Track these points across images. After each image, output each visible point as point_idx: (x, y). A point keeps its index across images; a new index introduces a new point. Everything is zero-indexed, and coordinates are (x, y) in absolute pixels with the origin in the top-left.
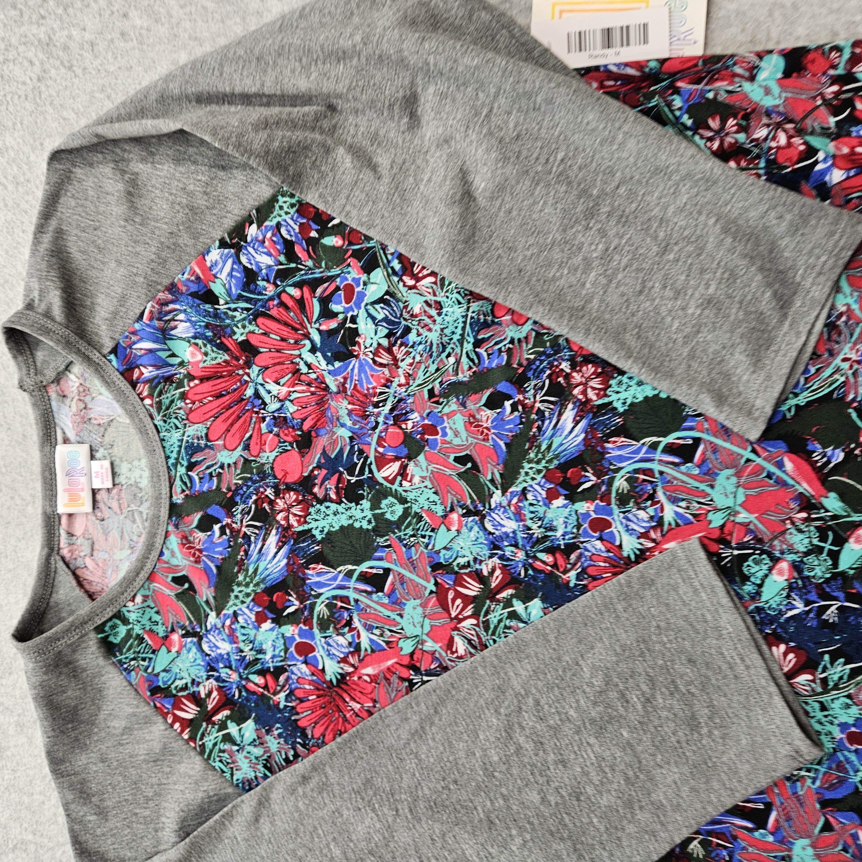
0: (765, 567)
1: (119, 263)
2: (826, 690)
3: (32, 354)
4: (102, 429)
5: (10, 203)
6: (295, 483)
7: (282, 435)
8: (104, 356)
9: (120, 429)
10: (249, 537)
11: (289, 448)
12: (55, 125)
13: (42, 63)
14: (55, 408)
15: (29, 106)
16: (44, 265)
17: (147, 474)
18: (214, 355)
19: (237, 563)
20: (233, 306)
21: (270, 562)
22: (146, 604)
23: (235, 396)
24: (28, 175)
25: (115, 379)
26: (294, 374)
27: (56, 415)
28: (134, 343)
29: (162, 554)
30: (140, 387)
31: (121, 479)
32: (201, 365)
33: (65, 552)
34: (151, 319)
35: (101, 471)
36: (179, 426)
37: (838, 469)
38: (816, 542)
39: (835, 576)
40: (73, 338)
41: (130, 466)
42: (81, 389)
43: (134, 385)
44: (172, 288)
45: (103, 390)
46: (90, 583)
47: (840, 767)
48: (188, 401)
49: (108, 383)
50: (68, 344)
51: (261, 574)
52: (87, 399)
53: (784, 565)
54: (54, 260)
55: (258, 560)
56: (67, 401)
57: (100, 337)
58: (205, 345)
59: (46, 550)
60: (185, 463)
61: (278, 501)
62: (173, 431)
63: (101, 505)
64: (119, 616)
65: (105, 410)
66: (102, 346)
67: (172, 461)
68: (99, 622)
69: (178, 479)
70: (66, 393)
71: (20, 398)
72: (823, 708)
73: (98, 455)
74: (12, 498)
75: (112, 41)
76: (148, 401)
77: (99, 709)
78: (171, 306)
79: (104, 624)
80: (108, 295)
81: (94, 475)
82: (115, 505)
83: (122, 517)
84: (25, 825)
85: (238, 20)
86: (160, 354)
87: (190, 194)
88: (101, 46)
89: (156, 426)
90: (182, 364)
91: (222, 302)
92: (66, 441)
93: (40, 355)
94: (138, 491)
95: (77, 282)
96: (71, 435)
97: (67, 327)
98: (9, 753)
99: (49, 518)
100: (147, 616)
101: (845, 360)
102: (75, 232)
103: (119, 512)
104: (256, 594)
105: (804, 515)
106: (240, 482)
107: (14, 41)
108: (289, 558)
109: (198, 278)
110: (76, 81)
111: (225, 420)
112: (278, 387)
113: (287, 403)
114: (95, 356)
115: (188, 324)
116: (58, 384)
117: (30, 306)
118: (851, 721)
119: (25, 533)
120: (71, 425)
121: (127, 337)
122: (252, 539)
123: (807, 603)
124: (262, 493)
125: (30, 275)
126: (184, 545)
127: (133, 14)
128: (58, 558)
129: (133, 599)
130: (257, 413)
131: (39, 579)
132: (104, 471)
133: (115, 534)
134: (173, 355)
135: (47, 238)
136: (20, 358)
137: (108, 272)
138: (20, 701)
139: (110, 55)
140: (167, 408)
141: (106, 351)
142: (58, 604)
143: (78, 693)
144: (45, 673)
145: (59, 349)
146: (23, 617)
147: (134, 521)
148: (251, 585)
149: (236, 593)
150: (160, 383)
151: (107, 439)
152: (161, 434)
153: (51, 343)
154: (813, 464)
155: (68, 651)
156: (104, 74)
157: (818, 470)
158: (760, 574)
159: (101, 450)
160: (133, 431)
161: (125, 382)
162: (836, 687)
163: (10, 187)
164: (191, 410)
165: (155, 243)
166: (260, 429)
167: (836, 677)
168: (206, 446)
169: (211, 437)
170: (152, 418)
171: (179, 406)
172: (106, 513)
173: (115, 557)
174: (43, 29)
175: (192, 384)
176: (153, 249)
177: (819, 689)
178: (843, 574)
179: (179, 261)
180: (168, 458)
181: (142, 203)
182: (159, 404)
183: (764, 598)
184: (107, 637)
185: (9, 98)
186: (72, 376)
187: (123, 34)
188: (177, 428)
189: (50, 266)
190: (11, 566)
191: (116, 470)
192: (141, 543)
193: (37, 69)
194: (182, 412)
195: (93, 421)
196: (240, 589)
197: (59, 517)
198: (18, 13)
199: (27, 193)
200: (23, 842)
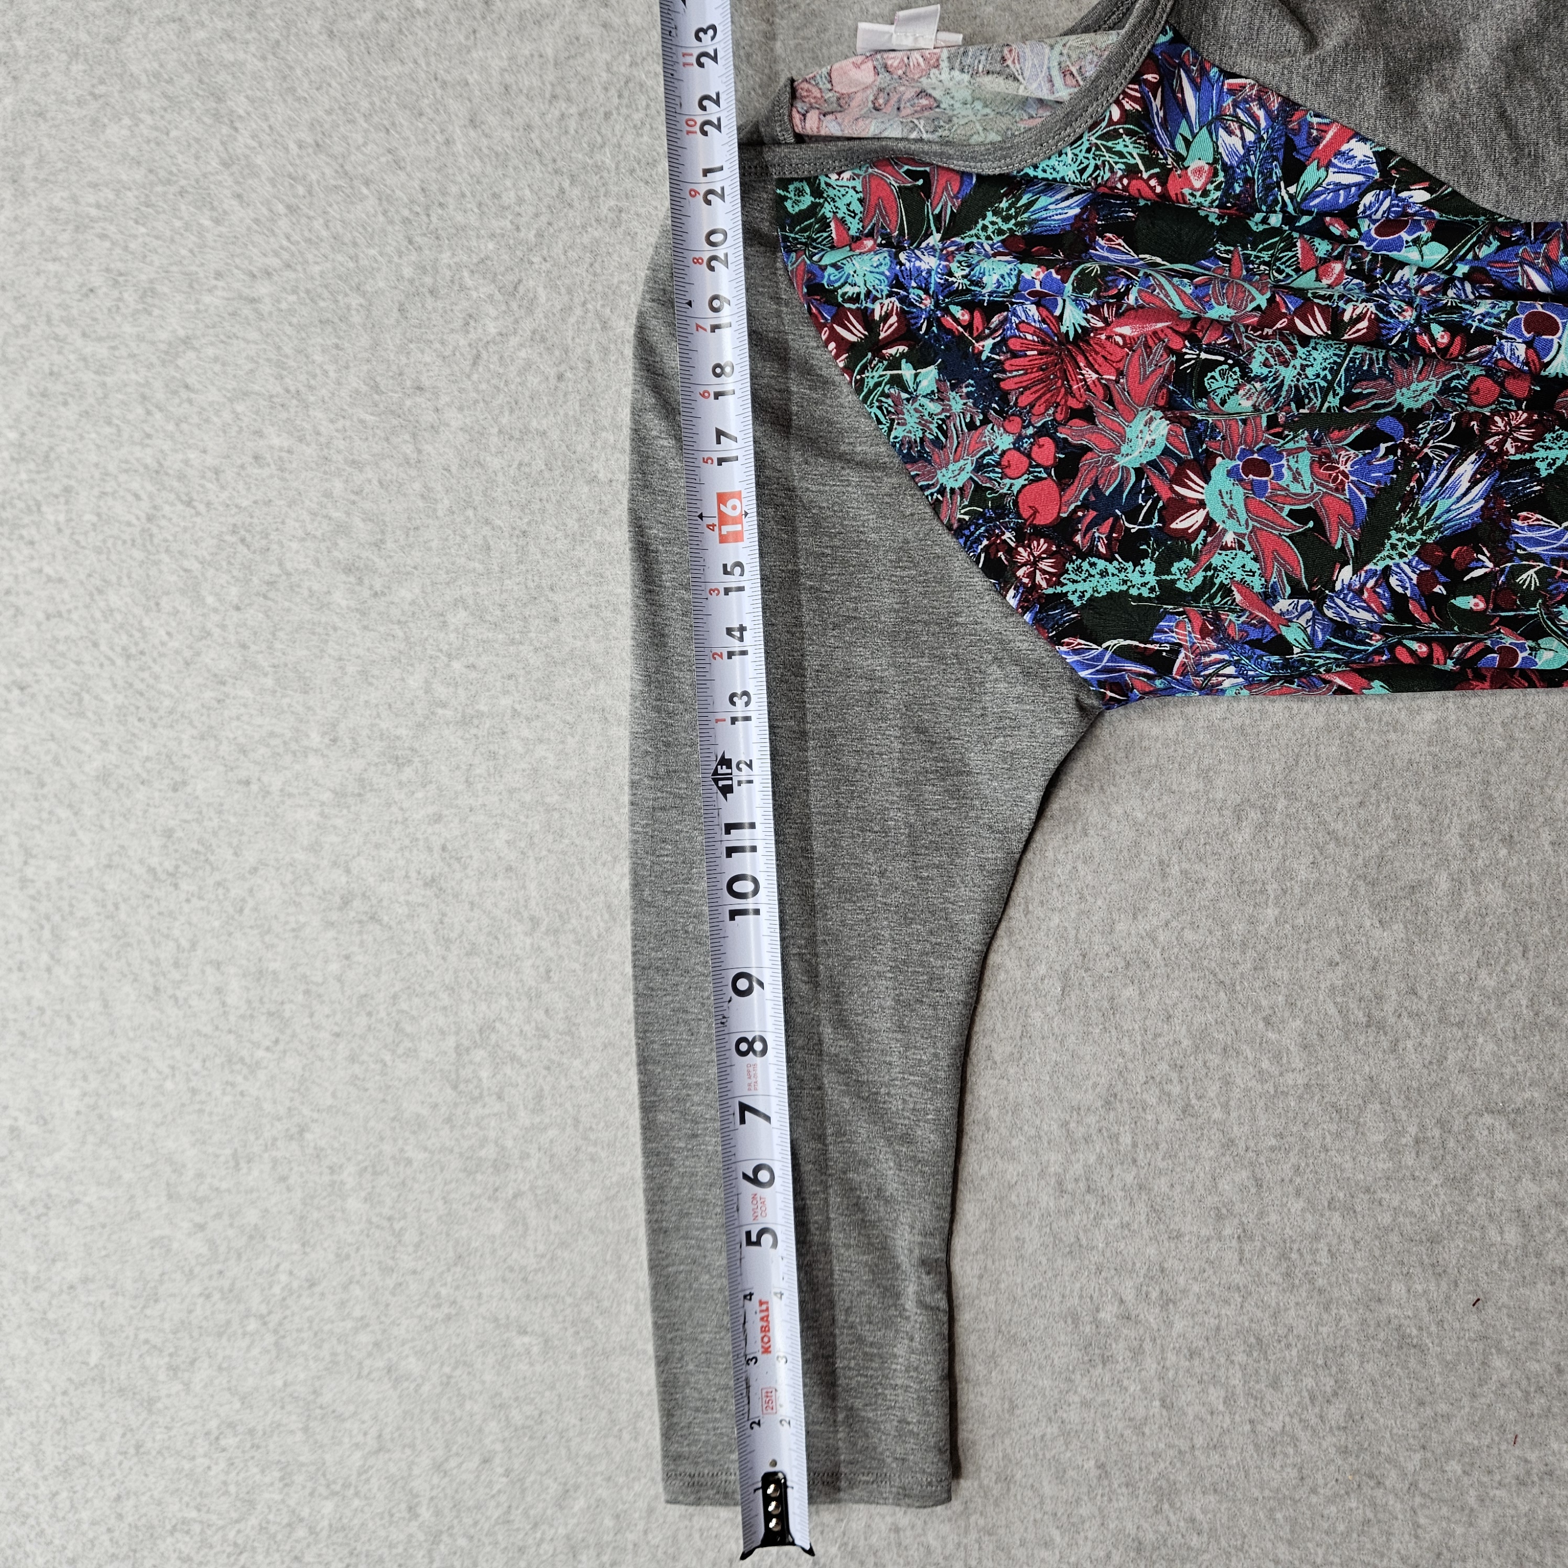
5: (120, 683)
12: (174, 578)
13: (151, 497)
15: (138, 555)
24: (142, 646)
74: (145, 1071)
75: (242, 467)
84: (186, 1499)
85: (407, 437)
88: (229, 475)
98: (159, 1405)
107: (112, 468)
110: (198, 520)
127: (270, 430)
138: (171, 1336)
139: (241, 486)
156: (234, 510)
163: (120, 662)
174: (149, 451)
185: (110, 542)
187: (256, 458)
190: (148, 1160)
193: (145, 504)
198: (113, 430)
199: (142, 669)
200: (184, 1521)
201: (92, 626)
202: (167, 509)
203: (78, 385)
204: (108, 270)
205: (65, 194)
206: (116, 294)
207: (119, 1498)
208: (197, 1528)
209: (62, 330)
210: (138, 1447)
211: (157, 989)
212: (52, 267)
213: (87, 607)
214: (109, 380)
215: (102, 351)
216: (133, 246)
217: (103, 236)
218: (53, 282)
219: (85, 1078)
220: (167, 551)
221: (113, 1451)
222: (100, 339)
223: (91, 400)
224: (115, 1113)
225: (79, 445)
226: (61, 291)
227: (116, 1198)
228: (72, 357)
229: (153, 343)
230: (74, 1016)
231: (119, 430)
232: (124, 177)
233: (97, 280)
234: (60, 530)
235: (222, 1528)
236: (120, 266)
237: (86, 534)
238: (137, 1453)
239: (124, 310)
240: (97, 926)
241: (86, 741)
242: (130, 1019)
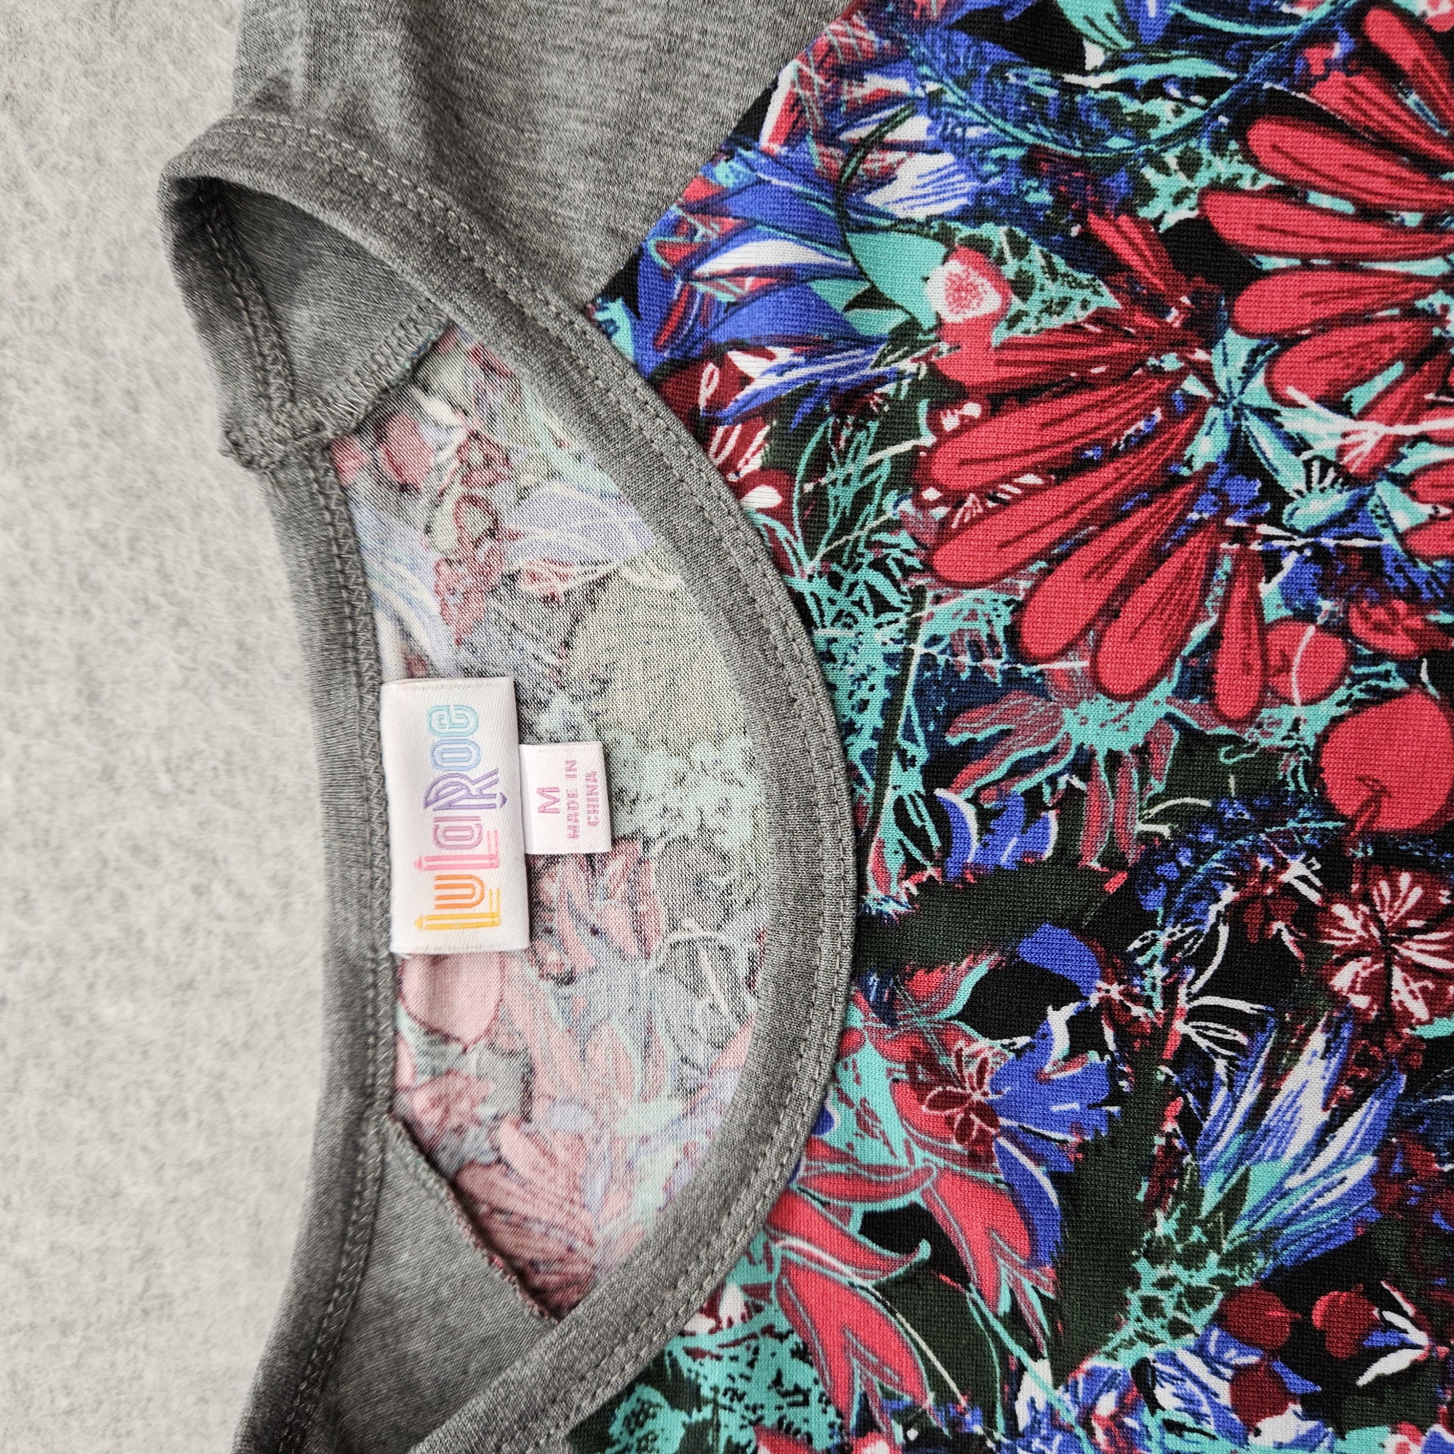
3: (274, 318)
4: (563, 618)
6: (1416, 835)
7: (1359, 627)
8: (584, 311)
9: (639, 615)
10: (1205, 1061)
11: (1399, 684)
14: (367, 539)
17: (753, 794)
18: (1055, 290)
19: (1148, 1167)
20: (1144, 73)
21: (1300, 1164)
22: (759, 1322)
23: (1141, 467)
25: (628, 406)
26: (1414, 363)
27: (372, 565)
28: (707, 252)
29: (822, 1120)
30: (728, 436)
31: (645, 819)
32: (999, 335)
33: (419, 1104)
34: (794, 136)
35: (565, 785)
36: (894, 598)
40: (461, 227)
41: (678, 764)
42: (476, 457)
43: (701, 429)
46: (521, 1224)
48: (931, 494)
50: (442, 253)
51: (1257, 1213)
52: (502, 496)
55: (1245, 1154)
56: (418, 508)
57: (561, 230)
58: (1020, 249)
59: (343, 1097)
60: (921, 753)
61: (1340, 910)
62: (866, 622)
63: (561, 921)
64: (659, 1373)
65: (577, 542)
66: (572, 267)
67: (862, 743)
68: (589, 1408)
69: (888, 816)
70: (410, 474)
71: (222, 498)
73: (545, 722)
74: (198, 891)
76: (764, 497)
78: (875, 83)
79: (606, 1412)
80: (592, 52)
81: (534, 801)
82: (616, 920)
83: (646, 970)
86: (823, 288)
89: (798, 599)
90: (910, 337)
91: (1094, 56)
92: (416, 665)
93: (306, 319)
94: (713, 864)
96: (435, 642)
97: (436, 179)
99: (356, 972)
100: (764, 1374)
103: (633, 950)
104: (1232, 1292)
106: (1164, 830)
108: (1384, 1152)
111: (1098, 570)
112: (1342, 423)
113: (1385, 490)
114: (548, 307)
115: (946, 159)
116: (381, 438)
119: (254, 1026)
120: (434, 606)
121: (676, 227)
122: (1220, 1067)
124: (1266, 876)
126: (919, 1089)
128: (393, 1128)
129: (711, 1309)
130: (1240, 536)
132: (580, 785)
133: (619, 1035)
134: (874, 298)
136: (228, 332)
140: (845, 526)
141: (588, 288)
142: (389, 1303)
146: (268, 1367)
147: (696, 987)
148: (1213, 1258)
149: (1146, 1290)
150: (818, 416)
151: (584, 658)
152: (820, 634)
153: (373, 244)
159: (560, 702)
160: (698, 622)
161: (668, 418)
164: (945, 532)
166: (1255, 604)
168: (1013, 679)
169: (1031, 641)
170: (782, 567)
171: (890, 513)
172: (584, 953)
173: (620, 1127)
175: (950, 422)
180: (847, 729)
182: (817, 506)
186: (434, 406)
188: (882, 605)
190: (200, 1151)
191: (623, 779)
192: (731, 1075)
194: (904, 539)
195: (525, 586)
196: (1161, 1271)
224: (108, 1012)
227: (102, 1252)
240: (77, 458)
242: (161, 736)
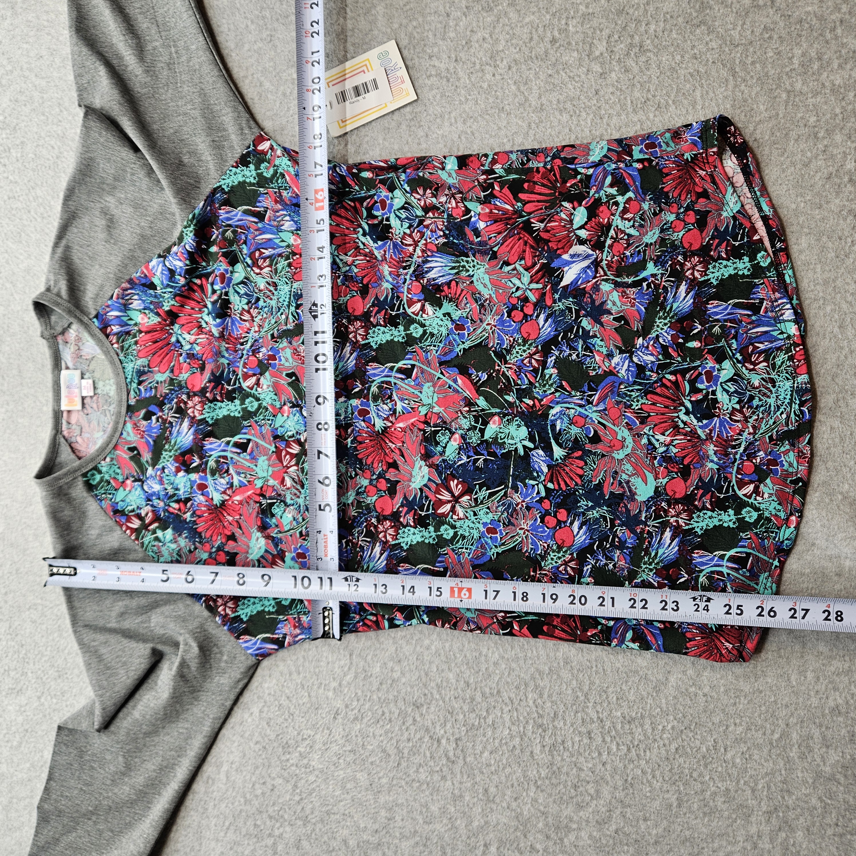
0: (447, 437)
1: (101, 266)
2: (477, 505)
3: (49, 318)
4: (88, 362)
5: (39, 229)
6: (198, 392)
7: (191, 363)
8: (91, 320)
9: (99, 362)
10: (172, 423)
11: (195, 371)
14: (61, 349)
16: (57, 266)
17: (114, 387)
18: (152, 318)
19: (165, 438)
20: (164, 291)
21: (184, 437)
22: (112, 463)
23: (165, 342)
24: (50, 213)
25: (97, 333)
26: (198, 328)
27: (61, 354)
28: (108, 312)
29: (122, 434)
30: (111, 337)
31: (99, 391)
32: (146, 324)
33: (65, 433)
34: (118, 298)
35: (87, 385)
37: (484, 384)
38: (473, 423)
39: (482, 442)
40: (73, 308)
41: (104, 383)
42: (77, 338)
43: (107, 336)
44: (131, 281)
45: (89, 339)
46: (79, 451)
47: (482, 547)
48: (138, 346)
49: (93, 335)
50: (70, 312)
51: (178, 444)
52: (80, 344)
53: (457, 436)
54: (63, 263)
55: (177, 436)
56: (68, 345)
57: (88, 308)
58: (149, 313)
59: (54, 432)
60: (136, 381)
61: (189, 402)
62: (130, 363)
63: (87, 406)
64: (96, 468)
65: (90, 351)
66: (90, 313)
67: (128, 380)
68: (84, 471)
69: (132, 390)
70: (68, 340)
71: (41, 343)
72: (475, 514)
73: (85, 377)
74: (35, 402)
76: (116, 346)
77: (83, 523)
78: (129, 291)
79: (87, 473)
80: (93, 284)
81: (83, 388)
82: (95, 406)
83: (99, 413)
86: (123, 318)
87: (142, 228)
89: (120, 360)
90: (136, 324)
91: (158, 288)
92: (67, 368)
93: (53, 318)
94: (108, 398)
95: (76, 276)
96: (70, 365)
97: (69, 302)
98: (28, 552)
99: (56, 413)
100: (112, 470)
101: (488, 324)
102: (76, 247)
103: (97, 410)
104: (175, 456)
105: (467, 409)
106: (167, 391)
108: (194, 435)
109: (146, 275)
111: (159, 356)
112: (190, 336)
113: (195, 345)
114: (85, 319)
115: (140, 301)
116: (63, 335)
117: (48, 290)
118: (489, 521)
119: (42, 422)
120: (70, 359)
121: (104, 309)
122: (174, 424)
123: (468, 457)
124: (180, 398)
125: (50, 272)
126: (134, 428)
128: (61, 436)
129: (104, 460)
130: (177, 351)
131: (50, 448)
132: (89, 385)
133: (95, 423)
134: (131, 319)
135: (60, 250)
136: (42, 320)
137: (94, 271)
140: (127, 350)
141: (91, 316)
142: (60, 462)
143: (71, 513)
144: (53, 498)
145: (64, 314)
147: (106, 416)
148: (173, 451)
149: (164, 455)
150: (122, 335)
151: (91, 368)
152: (123, 365)
153: (60, 311)
154: (471, 381)
155: (66, 487)
157: (475, 384)
158: (445, 441)
159: (88, 374)
160: (106, 363)
161: (103, 335)
162: (482, 502)
163: (39, 220)
164: (139, 351)
165: (121, 255)
166: (179, 360)
167: (482, 498)
168: (149, 371)
169: (151, 366)
170: (118, 355)
171: (134, 348)
172: (89, 410)
173: (94, 436)
175: (141, 336)
176: (120, 259)
177: (473, 505)
178: (486, 441)
179: (135, 265)
180: (126, 378)
181: (116, 232)
182: (122, 347)
183: (446, 455)
184: (89, 480)
186: (71, 331)
188: (132, 361)
189: (61, 266)
190: (33, 442)
191: (96, 385)
192: (109, 429)
194: (135, 352)
195: (83, 357)
196: (166, 453)
197: (62, 412)
199: (48, 223)
200: (35, 605)
201: (28, 203)
202: (65, 153)
203: (31, 98)
204: (49, 48)
205: (34, 15)
206: (52, 59)
207: (6, 593)
208: (40, 608)
209: (27, 73)
210: (17, 570)
211: (43, 366)
212: (25, 46)
213: (27, 195)
214: (45, 96)
215: (43, 83)
216: (61, 39)
217: (48, 34)
218: (24, 53)
219: (8, 404)
220: (64, 172)
221: (6, 572)
222: (43, 78)
223: (37, 104)
224: (20, 421)
225: (29, 123)
226: (28, 56)
228: (30, 85)
229: (65, 81)
230: (5, 376)
231: (48, 118)
232: (60, 9)
233: (44, 53)
234: (18, 160)
235: (51, 608)
236: (54, 47)
237: (29, 162)
238: (17, 573)
239: (54, 66)
240: (19, 336)
241: (21, 254)
242: (30, 378)
